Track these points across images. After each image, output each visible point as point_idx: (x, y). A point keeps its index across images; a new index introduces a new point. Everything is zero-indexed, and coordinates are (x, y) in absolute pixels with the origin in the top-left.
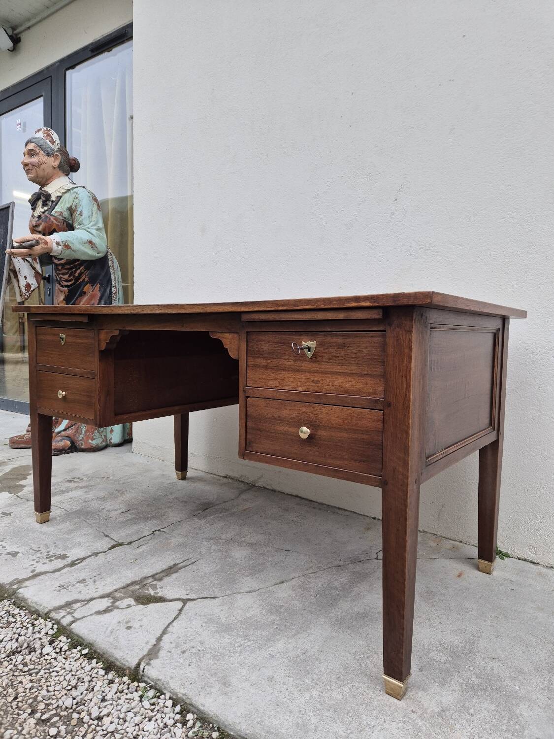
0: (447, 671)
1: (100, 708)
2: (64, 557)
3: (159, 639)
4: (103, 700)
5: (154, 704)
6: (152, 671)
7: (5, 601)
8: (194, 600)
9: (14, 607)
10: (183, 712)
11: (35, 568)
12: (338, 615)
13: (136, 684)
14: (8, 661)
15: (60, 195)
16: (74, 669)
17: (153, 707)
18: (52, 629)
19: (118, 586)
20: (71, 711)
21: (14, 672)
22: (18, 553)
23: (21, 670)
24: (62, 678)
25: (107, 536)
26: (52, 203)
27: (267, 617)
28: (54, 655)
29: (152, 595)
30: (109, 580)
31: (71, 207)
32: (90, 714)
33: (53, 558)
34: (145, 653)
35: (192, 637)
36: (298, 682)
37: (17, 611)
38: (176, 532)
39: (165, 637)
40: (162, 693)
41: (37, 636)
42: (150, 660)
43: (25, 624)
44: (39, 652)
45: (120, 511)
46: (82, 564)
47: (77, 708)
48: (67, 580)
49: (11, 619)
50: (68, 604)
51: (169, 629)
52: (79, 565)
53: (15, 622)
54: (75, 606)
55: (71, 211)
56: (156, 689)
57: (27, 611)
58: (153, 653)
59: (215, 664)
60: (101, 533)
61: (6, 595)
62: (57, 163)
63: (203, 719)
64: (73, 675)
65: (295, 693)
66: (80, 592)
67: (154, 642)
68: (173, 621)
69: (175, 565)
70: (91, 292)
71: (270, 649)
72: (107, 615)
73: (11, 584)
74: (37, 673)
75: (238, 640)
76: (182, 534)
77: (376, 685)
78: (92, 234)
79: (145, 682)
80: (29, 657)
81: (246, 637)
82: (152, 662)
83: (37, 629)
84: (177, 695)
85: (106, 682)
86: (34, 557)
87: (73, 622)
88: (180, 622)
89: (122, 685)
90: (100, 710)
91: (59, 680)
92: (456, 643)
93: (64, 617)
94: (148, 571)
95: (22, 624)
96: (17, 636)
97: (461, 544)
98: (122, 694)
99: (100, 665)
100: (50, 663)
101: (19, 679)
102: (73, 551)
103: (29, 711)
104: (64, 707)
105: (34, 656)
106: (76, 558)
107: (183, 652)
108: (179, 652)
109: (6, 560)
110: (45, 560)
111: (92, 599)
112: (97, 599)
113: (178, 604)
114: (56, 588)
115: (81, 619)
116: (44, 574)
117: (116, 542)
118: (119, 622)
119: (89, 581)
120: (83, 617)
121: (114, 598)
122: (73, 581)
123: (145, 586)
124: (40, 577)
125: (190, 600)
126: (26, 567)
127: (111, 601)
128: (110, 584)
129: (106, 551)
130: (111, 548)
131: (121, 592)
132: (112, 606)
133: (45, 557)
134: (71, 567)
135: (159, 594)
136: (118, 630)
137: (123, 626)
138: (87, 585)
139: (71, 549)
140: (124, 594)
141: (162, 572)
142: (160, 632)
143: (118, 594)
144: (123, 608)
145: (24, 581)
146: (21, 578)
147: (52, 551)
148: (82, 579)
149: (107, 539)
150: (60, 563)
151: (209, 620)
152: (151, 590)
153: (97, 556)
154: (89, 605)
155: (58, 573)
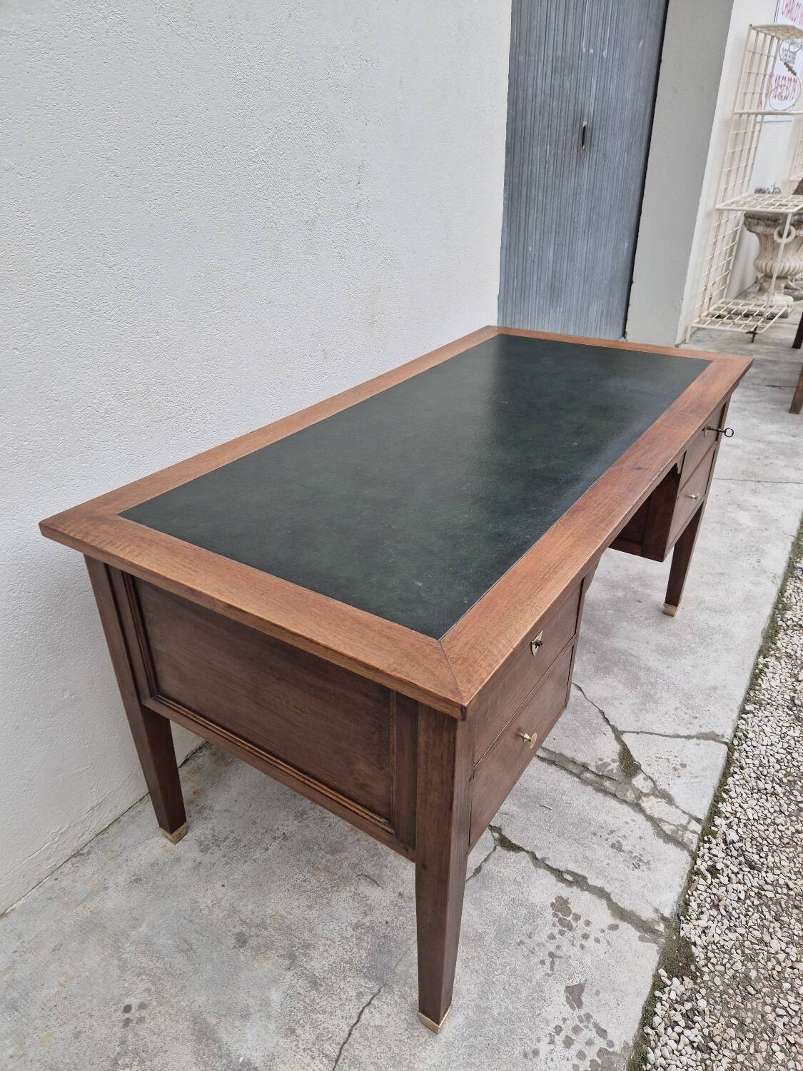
2: (561, 906)
3: (689, 737)
6: (728, 733)
8: (612, 727)
11: (603, 931)
13: (737, 748)
19: (613, 803)
25: (477, 870)
28: (736, 828)
29: (618, 764)
30: (602, 818)
33: (570, 918)
34: (711, 741)
35: (673, 716)
37: (694, 905)
39: (682, 734)
40: (738, 727)
42: (718, 736)
43: (709, 882)
44: (739, 844)
46: (573, 867)
48: (621, 866)
49: (708, 905)
50: (668, 838)
51: (671, 734)
54: (667, 828)
66: (640, 838)
67: (695, 740)
68: (658, 734)
72: (673, 792)
87: (698, 820)
88: (657, 729)
93: (692, 835)
94: (566, 782)
106: (560, 884)
107: (696, 718)
108: (697, 720)
109: (597, 993)
110: (577, 926)
111: (650, 818)
112: (648, 812)
113: (625, 738)
114: (643, 871)
115: (688, 814)
116: (616, 904)
117: (495, 848)
118: (679, 777)
119: (612, 839)
120: (684, 812)
121: (639, 798)
122: (621, 857)
123: (602, 777)
124: (625, 904)
125: (614, 729)
126: (608, 942)
127: (643, 798)
128: (614, 814)
129: (527, 852)
130: (517, 849)
131: (625, 795)
132: (653, 794)
133: (569, 935)
134: (585, 878)
135: (616, 757)
136: (691, 773)
137: (682, 771)
138: (625, 836)
139: (533, 906)
140: (627, 790)
141: (566, 769)
142: (678, 740)
143: (630, 796)
144: (654, 782)
145: (644, 922)
146: (638, 934)
147: (549, 932)
148: (611, 849)
149: (486, 867)
150: (580, 901)
151: (642, 710)
152: (610, 768)
153: (544, 859)
154: (663, 816)
155: (608, 888)
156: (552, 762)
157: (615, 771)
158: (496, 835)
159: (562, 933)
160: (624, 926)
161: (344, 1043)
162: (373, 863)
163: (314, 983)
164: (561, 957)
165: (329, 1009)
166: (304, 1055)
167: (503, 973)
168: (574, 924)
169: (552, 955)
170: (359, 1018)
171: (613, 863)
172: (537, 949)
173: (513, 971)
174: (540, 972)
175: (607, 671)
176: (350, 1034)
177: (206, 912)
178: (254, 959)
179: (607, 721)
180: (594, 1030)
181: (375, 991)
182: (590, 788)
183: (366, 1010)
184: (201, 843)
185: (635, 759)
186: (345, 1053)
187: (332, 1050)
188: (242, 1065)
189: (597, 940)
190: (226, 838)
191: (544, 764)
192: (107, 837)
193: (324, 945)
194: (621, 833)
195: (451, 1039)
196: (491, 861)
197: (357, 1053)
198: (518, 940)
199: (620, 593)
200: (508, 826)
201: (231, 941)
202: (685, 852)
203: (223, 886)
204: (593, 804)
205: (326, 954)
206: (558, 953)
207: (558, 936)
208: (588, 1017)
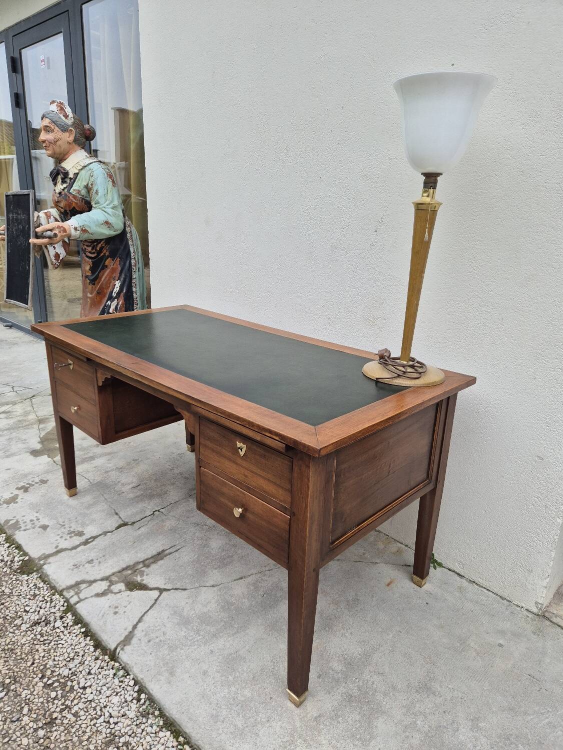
0: (337, 681)
1: (86, 680)
2: (81, 534)
3: (135, 627)
4: (89, 673)
5: (122, 682)
6: (125, 656)
7: (34, 573)
8: (169, 590)
9: (40, 581)
10: (140, 692)
11: (58, 543)
12: (274, 618)
13: (112, 663)
14: (31, 631)
15: (77, 172)
16: (74, 643)
17: (120, 684)
18: (63, 606)
19: (115, 570)
20: (67, 679)
21: (34, 640)
22: (48, 526)
23: (39, 640)
24: (65, 651)
25: (117, 514)
26: (70, 180)
27: (219, 613)
28: (63, 629)
29: (139, 581)
30: (110, 562)
31: (88, 184)
32: (79, 684)
33: (73, 535)
34: (122, 639)
35: (159, 628)
36: (223, 678)
37: (41, 585)
38: (171, 514)
39: (140, 624)
40: (128, 674)
41: (53, 610)
42: (124, 646)
43: (46, 598)
44: (52, 625)
45: (132, 486)
46: (94, 543)
47: (71, 677)
48: (79, 559)
49: (37, 592)
50: (77, 584)
51: (144, 618)
52: (91, 544)
53: (39, 595)
54: (83, 586)
55: (88, 188)
56: (125, 670)
57: (48, 586)
58: (127, 640)
59: (169, 654)
60: (113, 510)
61: (35, 569)
62: (72, 138)
63: (151, 699)
64: (72, 649)
65: (219, 687)
66: (88, 573)
67: (130, 629)
68: (148, 610)
69: (163, 551)
70: (112, 266)
71: (212, 645)
72: (103, 599)
73: (40, 559)
74: (49, 644)
75: (191, 634)
76: (176, 516)
77: (279, 687)
78: (108, 214)
79: (119, 663)
80: (45, 629)
81: (198, 632)
82: (125, 648)
83: (53, 604)
84: (137, 678)
85: (94, 657)
86: (59, 532)
87: (78, 602)
88: (153, 612)
89: (103, 663)
90: (86, 681)
91: (62, 652)
92: (356, 654)
93: (72, 597)
94: (141, 556)
95: (43, 597)
96: (38, 609)
97: (406, 548)
98: (103, 670)
99: (92, 643)
100: (58, 636)
101: (37, 647)
102: (89, 527)
103: (40, 676)
104: (63, 675)
105: (48, 629)
106: (90, 537)
107: (149, 641)
108: (146, 641)
109: (39, 533)
111: (95, 581)
113: (156, 593)
114: (71, 566)
115: (84, 600)
116: (65, 551)
117: (123, 520)
118: (110, 607)
119: (96, 562)
120: (86, 598)
121: (111, 581)
122: (84, 561)
123: (135, 571)
124: (62, 555)
125: (165, 590)
127: (108, 584)
128: (110, 567)
129: (113, 531)
130: (118, 528)
131: (117, 576)
132: (108, 589)
133: (67, 532)
134: (85, 545)
135: (144, 582)
136: (107, 614)
137: (112, 610)
139: (87, 526)
140: (119, 579)
141: (151, 558)
142: (137, 620)
143: (114, 579)
144: (115, 593)
145: (49, 557)
146: (47, 553)
147: (73, 527)
148: (91, 559)
149: (116, 517)
150: (77, 540)
151: (175, 612)
152: (139, 577)
153: (106, 535)
154: (92, 587)
155: (74, 551)
156: (159, 554)
157: (135, 578)
158: (130, 523)
159: (69, 531)
160: (55, 550)
164: (60, 527)
168: (69, 535)
171: (84, 556)
172: (70, 522)
180: (29, 528)
182: (132, 563)
185: (137, 591)
189: (56, 540)
194: (96, 566)
202: (65, 587)
204: (121, 562)
206: (63, 527)
208: (34, 528)
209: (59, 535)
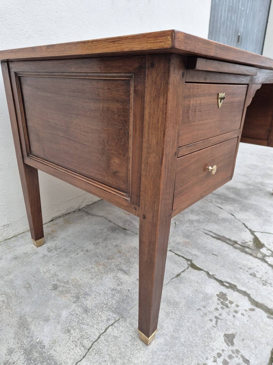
2: (222, 296)
8: (249, 229)
11: (246, 311)
19: (251, 257)
29: (253, 243)
30: (244, 262)
33: (227, 302)
46: (229, 280)
48: (256, 283)
52: (231, 282)
66: (266, 273)
94: (226, 247)
106: (222, 287)
109: (243, 340)
110: (231, 306)
111: (270, 265)
112: (269, 262)
113: (256, 234)
114: (268, 287)
116: (253, 299)
117: (188, 268)
119: (251, 271)
121: (264, 257)
122: (255, 280)
123: (244, 247)
124: (259, 300)
126: (249, 316)
127: (266, 257)
129: (205, 271)
130: (200, 269)
131: (256, 255)
133: (227, 310)
134: (235, 286)
135: (252, 240)
138: (257, 271)
139: (207, 294)
140: (258, 253)
141: (225, 242)
143: (259, 255)
144: (272, 252)
145: (269, 309)
146: (267, 315)
147: (215, 307)
148: (250, 276)
149: (182, 275)
150: (232, 295)
151: (264, 225)
152: (248, 244)
153: (213, 276)
155: (248, 292)
156: (218, 239)
157: (251, 245)
158: (189, 263)
159: (222, 308)
160: (258, 310)
161: (95, 342)
162: (126, 265)
163: (86, 310)
164: (222, 319)
165: (90, 324)
166: (72, 344)
167: (188, 322)
168: (230, 305)
169: (216, 317)
170: (106, 330)
171: (251, 281)
172: (208, 313)
173: (194, 322)
174: (209, 325)
175: (246, 210)
176: (99, 338)
177: (42, 274)
178: (59, 296)
179: (247, 227)
180: (241, 359)
181: (117, 319)
182: (238, 250)
183: (110, 328)
184: (49, 248)
185: (262, 242)
186: (94, 347)
187: (87, 344)
188: (38, 343)
189: (243, 314)
190: (60, 248)
191: (215, 240)
192: (9, 242)
193: (95, 295)
194: (255, 270)
195: (155, 349)
196: (185, 272)
197: (101, 347)
198: (198, 308)
199: (252, 187)
200: (195, 260)
201: (50, 287)
203: (53, 265)
204: (240, 256)
205: (95, 299)
206: (220, 317)
207: (220, 309)
208: (238, 351)
209: (234, 316)
